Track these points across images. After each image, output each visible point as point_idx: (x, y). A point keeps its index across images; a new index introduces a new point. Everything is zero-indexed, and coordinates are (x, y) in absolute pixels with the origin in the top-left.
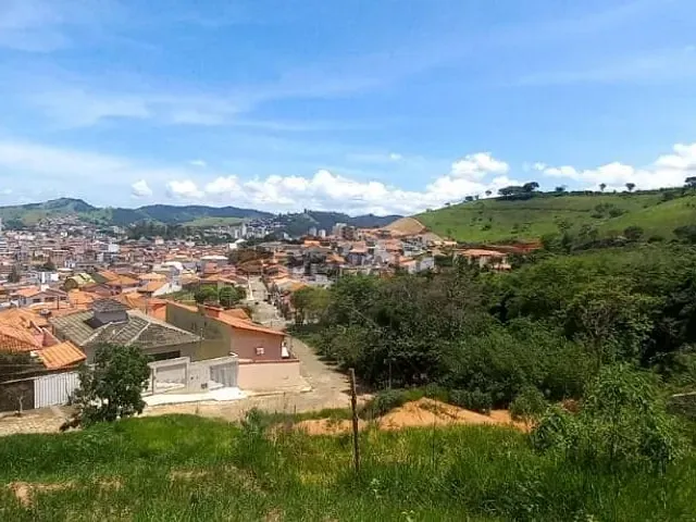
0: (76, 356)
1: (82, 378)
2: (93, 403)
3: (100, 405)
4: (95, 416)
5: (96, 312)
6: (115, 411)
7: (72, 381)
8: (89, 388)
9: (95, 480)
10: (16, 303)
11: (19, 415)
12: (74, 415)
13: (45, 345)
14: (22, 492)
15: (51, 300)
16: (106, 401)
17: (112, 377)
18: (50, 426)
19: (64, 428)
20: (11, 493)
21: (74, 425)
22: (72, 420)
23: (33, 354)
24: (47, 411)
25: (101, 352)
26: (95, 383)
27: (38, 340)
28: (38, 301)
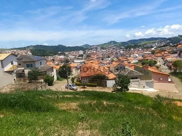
0: (115, 77)
1: (115, 81)
2: (118, 87)
3: (119, 88)
4: (118, 90)
5: (118, 67)
6: (122, 90)
7: (113, 82)
8: (117, 84)
9: (118, 104)
10: (103, 65)
11: (104, 88)
12: (114, 89)
13: (108, 74)
14: (105, 103)
15: (109, 64)
16: (120, 87)
17: (122, 82)
18: (110, 91)
19: (112, 92)
20: (103, 103)
21: (114, 91)
22: (114, 90)
23: (106, 75)
24: (109, 88)
25: (119, 76)
26: (118, 83)
27: (107, 73)
28: (107, 64)
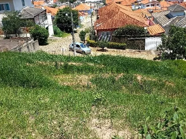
1: (163, 40)
2: (166, 51)
3: (169, 52)
4: (167, 57)
5: (171, 11)
6: (175, 56)
7: (159, 41)
8: (165, 44)
9: (164, 81)
10: (140, 7)
11: (140, 52)
12: (159, 55)
13: (150, 25)
14: (139, 78)
15: (153, 5)
16: (172, 51)
17: (175, 41)
18: (150, 57)
19: (155, 59)
20: (136, 78)
21: (159, 58)
22: (158, 57)
23: (145, 28)
24: (149, 52)
25: (172, 30)
26: (168, 43)
27: (147, 23)
28: (149, 6)
